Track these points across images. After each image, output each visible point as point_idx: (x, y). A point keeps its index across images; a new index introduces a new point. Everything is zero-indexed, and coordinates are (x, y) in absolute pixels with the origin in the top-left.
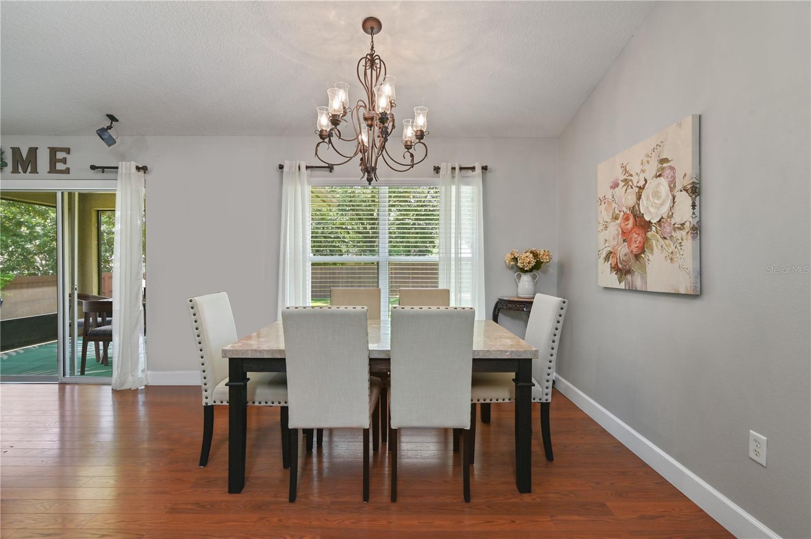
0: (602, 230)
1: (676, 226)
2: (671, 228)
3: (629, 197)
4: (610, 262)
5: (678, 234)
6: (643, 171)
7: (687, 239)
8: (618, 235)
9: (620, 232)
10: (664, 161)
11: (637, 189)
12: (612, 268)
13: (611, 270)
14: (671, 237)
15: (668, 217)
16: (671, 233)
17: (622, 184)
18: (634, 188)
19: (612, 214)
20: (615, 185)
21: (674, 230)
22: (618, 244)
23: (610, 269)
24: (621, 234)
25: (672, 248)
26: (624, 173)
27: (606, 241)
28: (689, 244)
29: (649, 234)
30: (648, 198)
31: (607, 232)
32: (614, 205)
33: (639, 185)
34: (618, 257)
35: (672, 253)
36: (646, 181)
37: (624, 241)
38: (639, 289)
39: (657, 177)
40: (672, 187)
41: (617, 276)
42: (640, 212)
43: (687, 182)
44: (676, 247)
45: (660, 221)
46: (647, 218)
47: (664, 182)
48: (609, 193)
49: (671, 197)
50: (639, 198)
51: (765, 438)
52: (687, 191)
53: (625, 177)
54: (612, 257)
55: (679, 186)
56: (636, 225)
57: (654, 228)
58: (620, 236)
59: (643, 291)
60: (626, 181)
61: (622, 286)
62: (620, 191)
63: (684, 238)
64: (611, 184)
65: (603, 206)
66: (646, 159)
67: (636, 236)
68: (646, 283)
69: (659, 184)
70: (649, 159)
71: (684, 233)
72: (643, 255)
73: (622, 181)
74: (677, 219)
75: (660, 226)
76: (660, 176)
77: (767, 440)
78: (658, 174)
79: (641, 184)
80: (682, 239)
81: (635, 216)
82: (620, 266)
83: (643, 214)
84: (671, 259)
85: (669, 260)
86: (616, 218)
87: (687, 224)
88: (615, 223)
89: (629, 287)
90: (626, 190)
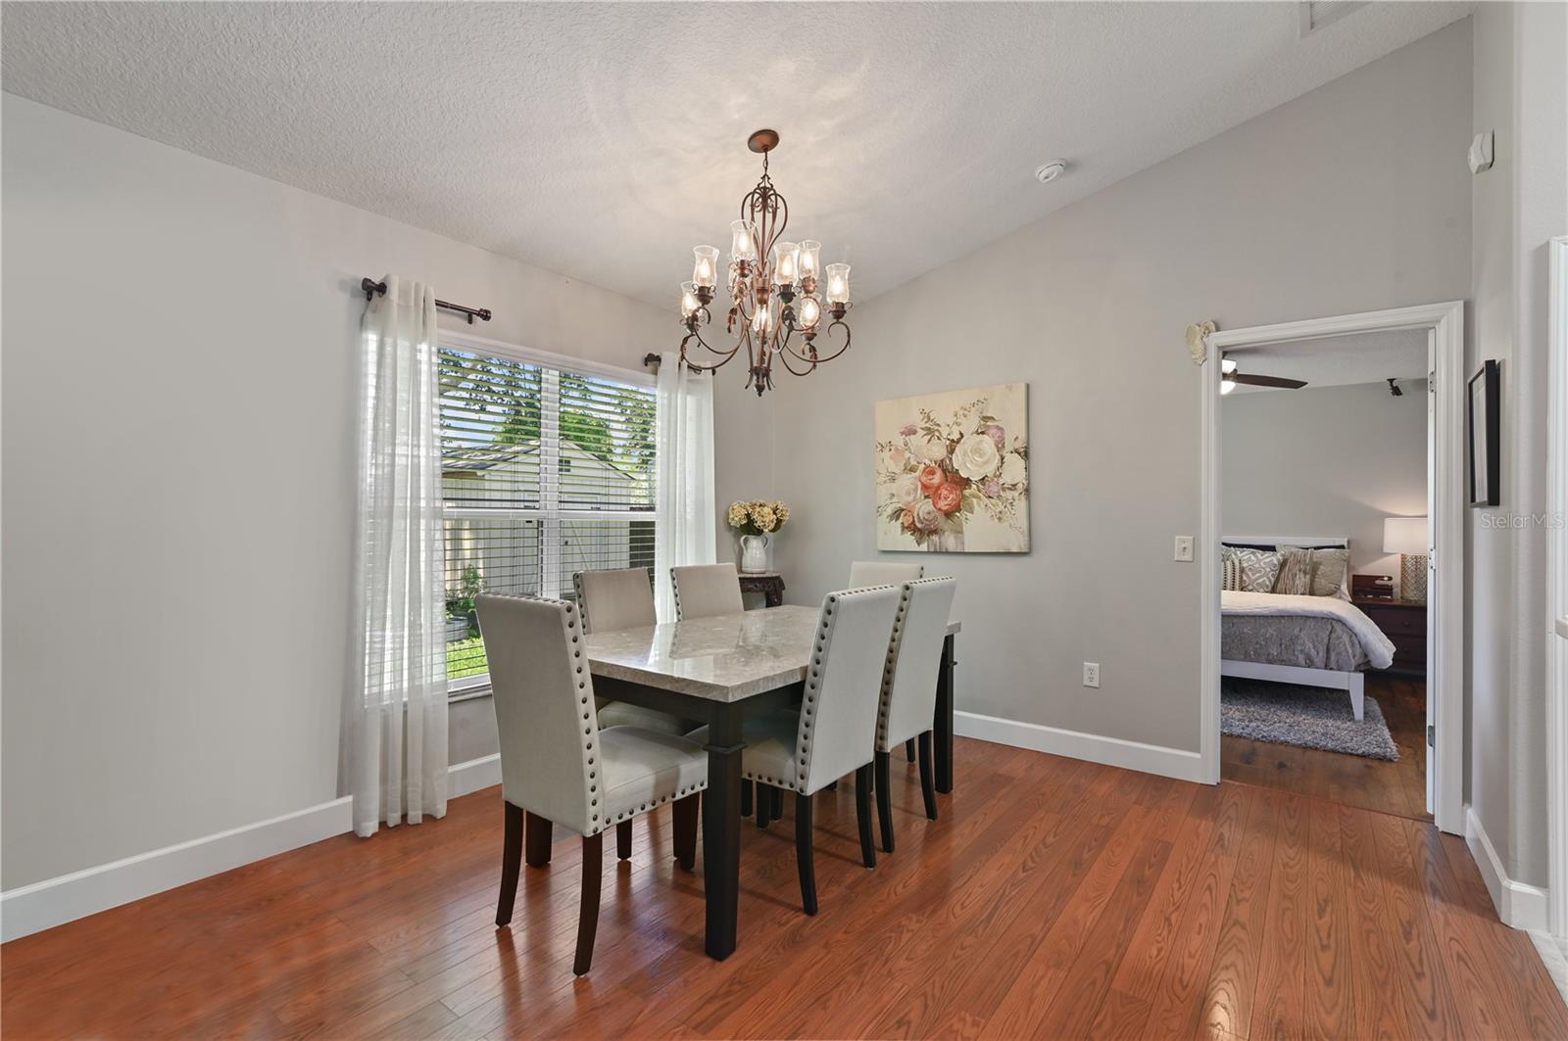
0: (885, 482)
1: (1006, 486)
2: (1000, 487)
3: (935, 449)
4: (900, 521)
5: (1009, 494)
6: (958, 424)
7: (1020, 500)
8: (915, 490)
9: (920, 486)
10: (986, 419)
11: (948, 442)
12: (904, 528)
13: (903, 530)
14: (999, 497)
15: (995, 476)
16: (998, 492)
17: (921, 433)
18: (944, 441)
19: (905, 464)
20: (911, 432)
21: (1003, 489)
22: (914, 499)
23: (900, 529)
24: (922, 489)
25: (1001, 507)
26: (926, 420)
27: (893, 495)
28: (1021, 504)
29: (967, 492)
30: (965, 454)
31: (894, 485)
32: (907, 455)
33: (950, 437)
34: (915, 515)
35: (1000, 512)
36: (962, 435)
37: (926, 497)
38: (951, 549)
39: (979, 434)
40: (1000, 446)
41: (913, 537)
42: (953, 467)
43: (1020, 445)
44: (1005, 507)
45: (983, 479)
46: (964, 474)
47: (988, 443)
48: (899, 440)
49: (998, 457)
50: (952, 451)
51: (1097, 665)
52: (1019, 454)
53: (927, 425)
54: (905, 515)
55: (1009, 447)
56: (947, 480)
57: (974, 486)
58: (919, 491)
59: (957, 553)
60: (929, 431)
61: (924, 547)
62: (919, 440)
63: (1016, 498)
64: (902, 430)
65: (886, 454)
66: (962, 412)
67: (946, 492)
68: (963, 543)
69: (982, 441)
70: (966, 412)
71: (1016, 494)
72: (957, 514)
73: (922, 429)
74: (1007, 479)
75: (984, 485)
76: (983, 433)
77: (1100, 667)
78: (980, 431)
79: (955, 436)
80: (1014, 500)
81: (944, 471)
82: (919, 525)
83: (957, 470)
84: (1000, 519)
85: (996, 520)
86: (912, 470)
87: (1020, 485)
88: (909, 476)
89: (935, 548)
90: (929, 441)
